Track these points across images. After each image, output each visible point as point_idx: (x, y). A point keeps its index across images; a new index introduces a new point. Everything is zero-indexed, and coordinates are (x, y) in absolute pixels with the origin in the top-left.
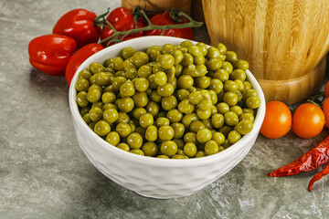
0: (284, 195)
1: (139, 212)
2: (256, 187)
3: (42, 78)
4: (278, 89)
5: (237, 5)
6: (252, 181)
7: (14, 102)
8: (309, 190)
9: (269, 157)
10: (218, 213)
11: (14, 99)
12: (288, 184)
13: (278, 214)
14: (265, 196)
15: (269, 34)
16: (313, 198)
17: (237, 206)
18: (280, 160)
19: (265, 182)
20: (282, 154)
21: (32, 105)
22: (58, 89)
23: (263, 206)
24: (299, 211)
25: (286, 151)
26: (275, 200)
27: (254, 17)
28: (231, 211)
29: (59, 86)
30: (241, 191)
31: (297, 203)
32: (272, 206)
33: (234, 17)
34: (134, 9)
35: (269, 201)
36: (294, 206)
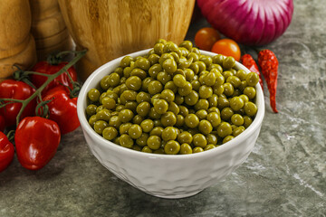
0: (268, 127)
1: (207, 207)
5: (142, 5)
8: (276, 112)
10: (251, 168)
13: (283, 140)
16: (285, 116)
23: (268, 143)
24: (290, 129)
27: (159, 7)
28: (255, 161)
31: (281, 126)
32: (272, 139)
33: (140, 17)
34: (17, 76)
35: (266, 137)
36: (283, 129)
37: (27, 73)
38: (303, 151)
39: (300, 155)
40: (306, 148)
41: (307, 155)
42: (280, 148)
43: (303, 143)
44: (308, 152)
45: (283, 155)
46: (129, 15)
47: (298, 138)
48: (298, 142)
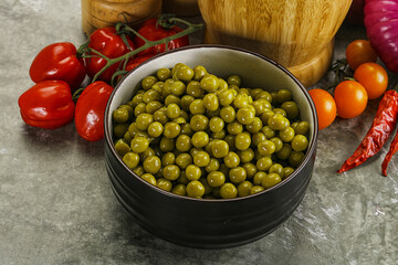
0: (363, 189)
1: (235, 259)
2: (332, 189)
3: (44, 135)
4: (303, 73)
5: (261, 5)
6: (325, 184)
7: (32, 175)
8: (384, 175)
9: (326, 151)
10: (312, 232)
11: (29, 171)
12: (360, 176)
13: (369, 213)
14: (346, 196)
15: (300, 24)
16: (392, 183)
17: (326, 218)
18: (339, 151)
19: (337, 181)
20: (336, 143)
21: (52, 172)
22: (68, 143)
23: (350, 209)
24: (387, 202)
25: (339, 138)
26: (358, 198)
27: (282, 12)
28: (322, 226)
29: (68, 139)
30: (319, 199)
31: (380, 194)
32: (358, 206)
33: (258, 16)
34: (118, 27)
35: (353, 201)
36: (379, 198)
37: (128, 28)
38: (383, 236)
39: (376, 239)
40: (388, 234)
41: (383, 243)
42: (359, 221)
43: (388, 226)
44: (387, 239)
45: (357, 231)
46: (245, 10)
47: (388, 217)
48: (384, 223)
